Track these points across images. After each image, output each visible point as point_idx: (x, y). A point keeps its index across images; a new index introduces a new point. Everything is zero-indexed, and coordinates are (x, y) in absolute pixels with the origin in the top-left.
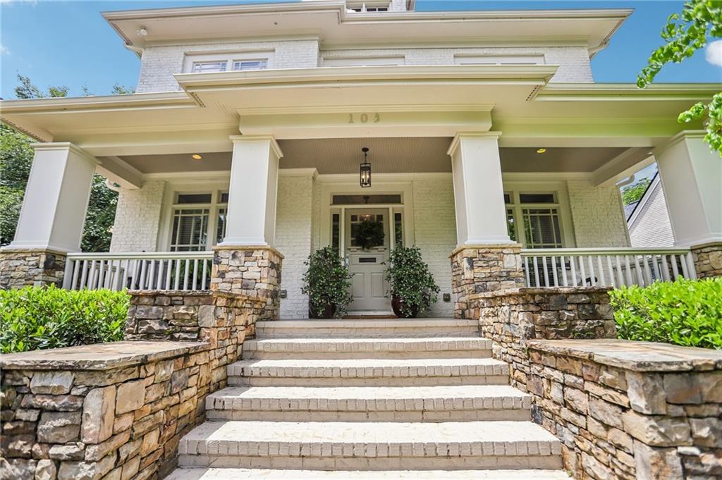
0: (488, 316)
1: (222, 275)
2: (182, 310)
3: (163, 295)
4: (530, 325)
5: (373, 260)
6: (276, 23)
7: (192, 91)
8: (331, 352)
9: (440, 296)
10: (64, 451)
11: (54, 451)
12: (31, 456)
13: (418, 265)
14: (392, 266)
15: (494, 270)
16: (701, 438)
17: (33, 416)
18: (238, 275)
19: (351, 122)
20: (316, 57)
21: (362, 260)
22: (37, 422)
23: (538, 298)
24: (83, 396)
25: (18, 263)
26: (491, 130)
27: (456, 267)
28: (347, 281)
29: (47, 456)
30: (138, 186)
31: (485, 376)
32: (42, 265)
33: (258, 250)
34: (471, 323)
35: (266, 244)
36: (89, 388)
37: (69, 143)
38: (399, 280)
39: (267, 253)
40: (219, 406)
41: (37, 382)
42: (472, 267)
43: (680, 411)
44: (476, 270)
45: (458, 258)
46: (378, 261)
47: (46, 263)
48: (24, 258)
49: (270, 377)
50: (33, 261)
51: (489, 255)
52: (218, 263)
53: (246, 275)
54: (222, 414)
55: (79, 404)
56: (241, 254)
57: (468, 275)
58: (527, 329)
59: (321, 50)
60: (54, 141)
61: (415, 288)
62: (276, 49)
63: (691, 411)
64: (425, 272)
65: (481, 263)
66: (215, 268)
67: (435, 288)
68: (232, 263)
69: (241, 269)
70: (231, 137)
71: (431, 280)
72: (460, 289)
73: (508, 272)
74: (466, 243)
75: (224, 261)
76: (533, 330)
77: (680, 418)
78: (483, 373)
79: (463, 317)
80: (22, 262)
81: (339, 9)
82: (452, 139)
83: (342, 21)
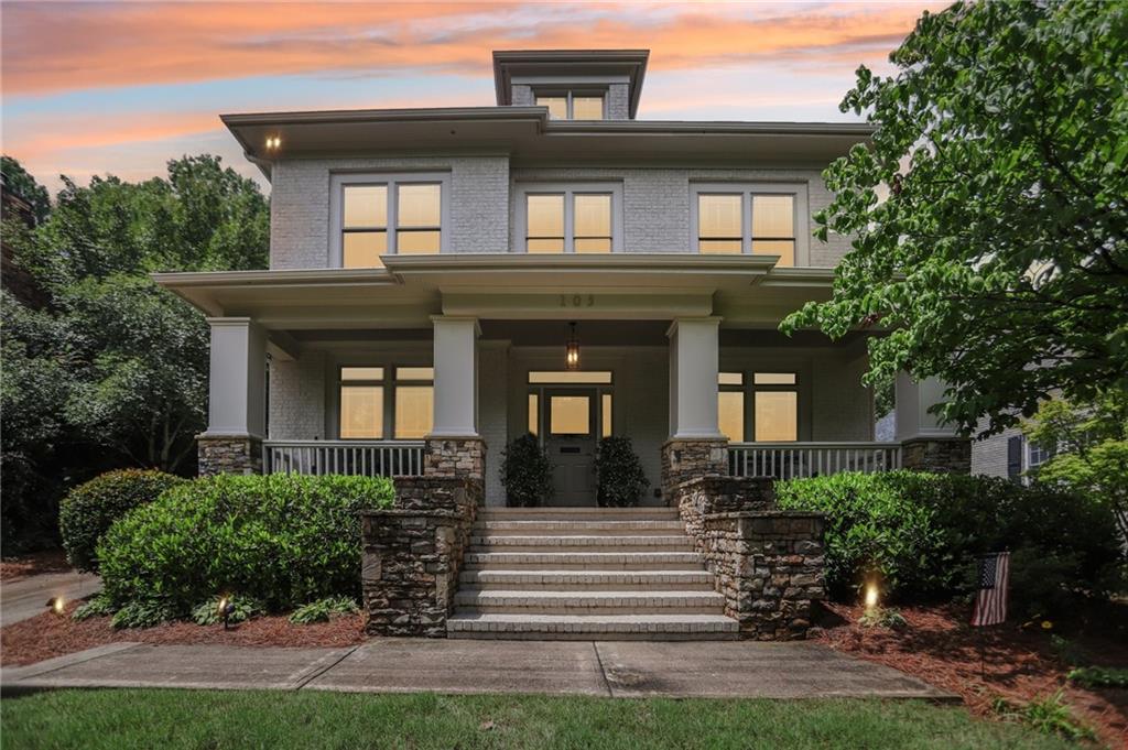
0: (684, 502)
1: (435, 464)
2: (440, 491)
3: (423, 479)
4: (709, 504)
5: (578, 450)
6: (453, 133)
7: (398, 272)
8: (550, 530)
9: (651, 489)
10: (430, 557)
11: (423, 557)
12: (410, 560)
13: (628, 457)
14: (598, 457)
15: (699, 463)
16: (768, 550)
17: (407, 540)
18: (452, 464)
19: (563, 305)
20: (507, 184)
21: (563, 450)
22: (409, 544)
23: (717, 485)
24: (434, 530)
25: (223, 450)
26: (711, 315)
27: (665, 459)
28: (550, 473)
29: (419, 560)
30: (293, 356)
31: (675, 545)
32: (248, 453)
33: (470, 440)
34: (672, 509)
35: (477, 435)
36: (437, 526)
37: (248, 319)
38: (605, 473)
39: (479, 444)
40: (474, 560)
41: (405, 523)
42: (679, 461)
43: (760, 537)
44: (683, 463)
45: (667, 451)
46: (583, 452)
47: (251, 451)
48: (228, 445)
49: (505, 545)
50: (238, 448)
51: (697, 448)
52: (431, 453)
53: (459, 465)
54: (477, 566)
55: (432, 534)
56: (452, 444)
57: (675, 467)
58: (706, 506)
59: (512, 170)
60: (225, 316)
61: (623, 482)
62: (454, 168)
63: (766, 537)
64: (634, 464)
65: (688, 457)
66: (428, 458)
67: (646, 482)
68: (444, 453)
69: (455, 459)
70: (432, 317)
71: (641, 473)
72: (667, 481)
73: (713, 465)
74: (675, 436)
75: (437, 452)
76: (711, 508)
77: (760, 541)
78: (673, 543)
79: (668, 506)
80: (227, 449)
81: (540, 118)
82: (671, 322)
83: (543, 132)
